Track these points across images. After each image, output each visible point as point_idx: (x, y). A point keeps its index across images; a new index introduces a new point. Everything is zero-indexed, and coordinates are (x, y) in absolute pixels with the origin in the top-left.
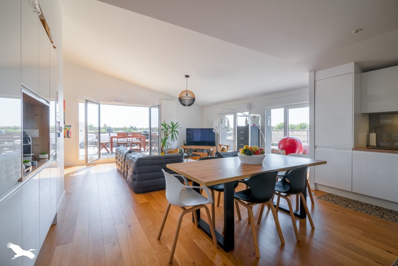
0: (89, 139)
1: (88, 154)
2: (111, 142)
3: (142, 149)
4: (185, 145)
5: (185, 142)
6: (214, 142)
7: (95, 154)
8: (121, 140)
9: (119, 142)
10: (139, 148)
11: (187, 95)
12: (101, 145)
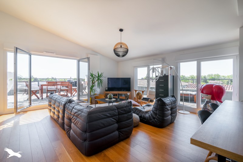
0: (19, 87)
1: (18, 101)
2: (42, 89)
3: (69, 95)
4: (106, 91)
5: (107, 89)
6: (130, 88)
7: (25, 101)
8: (50, 88)
9: (48, 90)
10: (66, 94)
11: (121, 46)
12: (31, 92)
